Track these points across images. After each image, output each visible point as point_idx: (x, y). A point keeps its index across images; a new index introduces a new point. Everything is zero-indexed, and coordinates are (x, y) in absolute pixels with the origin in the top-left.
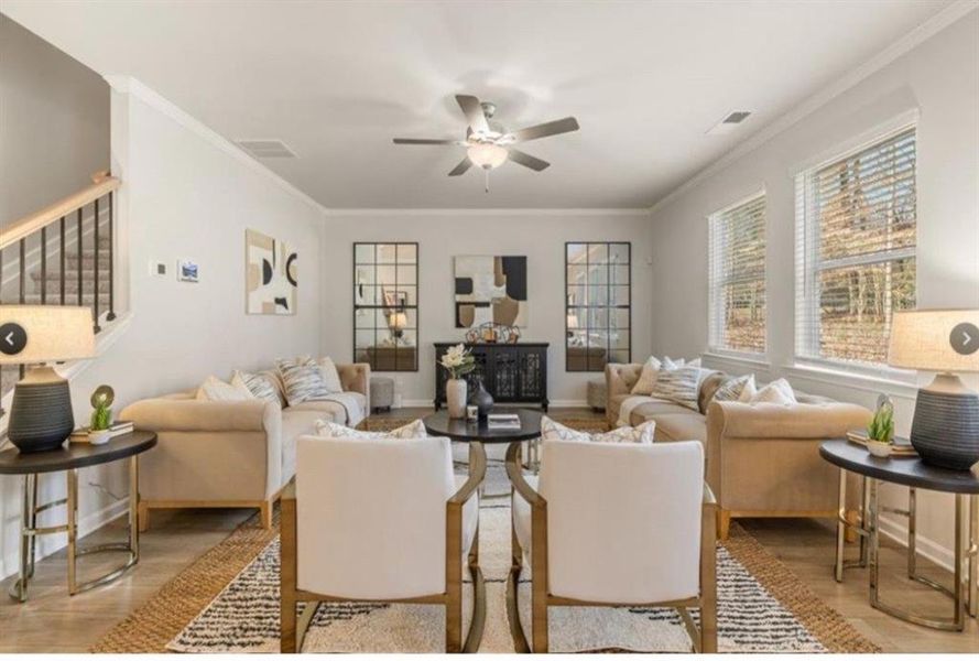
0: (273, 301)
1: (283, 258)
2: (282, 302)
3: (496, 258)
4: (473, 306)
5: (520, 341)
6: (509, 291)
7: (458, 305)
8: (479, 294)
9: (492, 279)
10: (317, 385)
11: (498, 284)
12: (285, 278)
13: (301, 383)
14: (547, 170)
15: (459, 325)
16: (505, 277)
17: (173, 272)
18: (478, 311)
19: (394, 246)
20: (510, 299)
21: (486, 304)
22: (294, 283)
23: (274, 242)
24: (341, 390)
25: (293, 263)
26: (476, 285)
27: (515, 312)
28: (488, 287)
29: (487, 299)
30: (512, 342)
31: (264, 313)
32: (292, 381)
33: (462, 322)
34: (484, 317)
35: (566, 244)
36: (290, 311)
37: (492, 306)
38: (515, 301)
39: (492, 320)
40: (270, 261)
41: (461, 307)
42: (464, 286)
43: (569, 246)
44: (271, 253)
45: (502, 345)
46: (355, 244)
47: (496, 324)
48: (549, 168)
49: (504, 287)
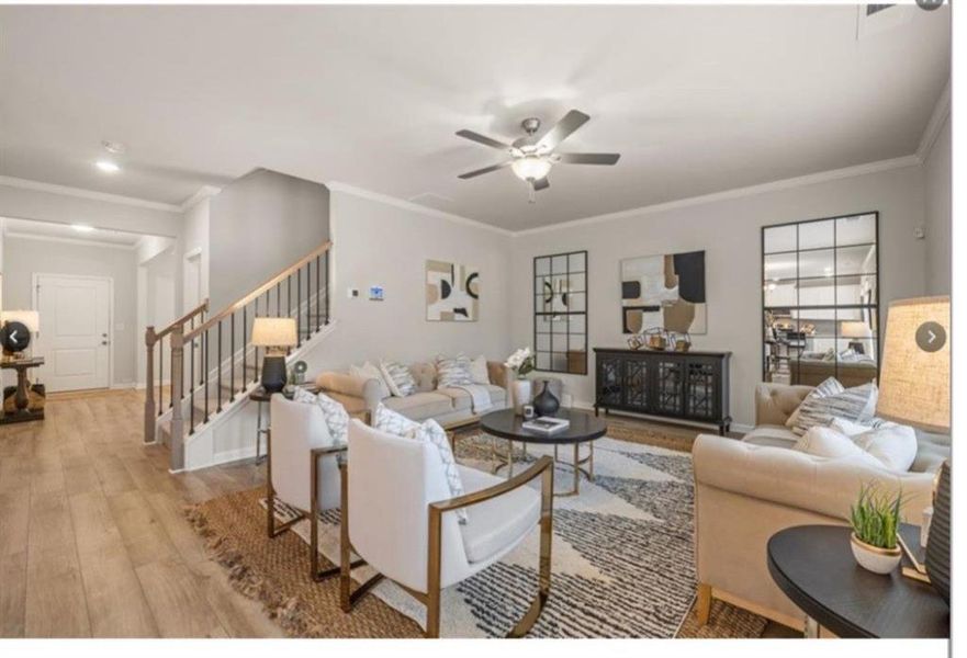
0: (452, 311)
1: (462, 278)
2: (463, 311)
3: (666, 257)
4: (640, 311)
5: (691, 349)
6: (684, 294)
7: (625, 309)
8: (647, 298)
9: (662, 280)
10: (461, 376)
11: (668, 285)
12: (465, 292)
13: (446, 373)
14: (619, 161)
15: (626, 331)
16: (677, 277)
17: (366, 294)
18: (646, 316)
19: (565, 257)
20: (682, 300)
21: (655, 309)
22: (475, 297)
23: (452, 266)
24: (488, 382)
25: (474, 280)
26: (645, 286)
27: (691, 317)
28: (659, 289)
29: (658, 303)
30: (680, 350)
31: (442, 320)
32: (442, 371)
33: (629, 328)
34: (653, 322)
35: (763, 228)
36: (470, 317)
37: (662, 310)
38: (689, 304)
39: (661, 325)
40: (449, 282)
41: (628, 312)
42: (631, 289)
43: (766, 231)
44: (450, 275)
45: (670, 354)
46: (535, 259)
47: (666, 330)
48: (621, 158)
49: (676, 288)
